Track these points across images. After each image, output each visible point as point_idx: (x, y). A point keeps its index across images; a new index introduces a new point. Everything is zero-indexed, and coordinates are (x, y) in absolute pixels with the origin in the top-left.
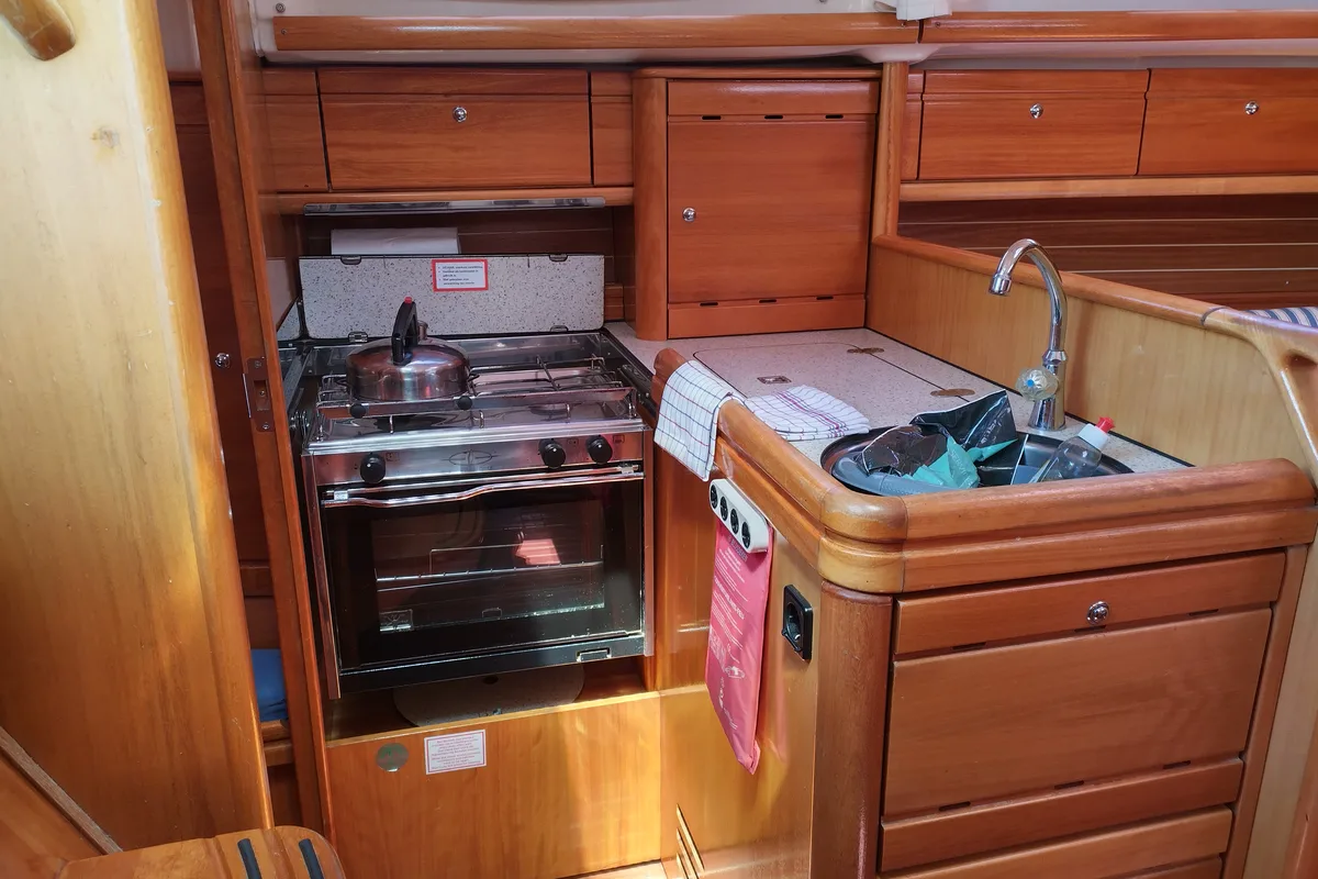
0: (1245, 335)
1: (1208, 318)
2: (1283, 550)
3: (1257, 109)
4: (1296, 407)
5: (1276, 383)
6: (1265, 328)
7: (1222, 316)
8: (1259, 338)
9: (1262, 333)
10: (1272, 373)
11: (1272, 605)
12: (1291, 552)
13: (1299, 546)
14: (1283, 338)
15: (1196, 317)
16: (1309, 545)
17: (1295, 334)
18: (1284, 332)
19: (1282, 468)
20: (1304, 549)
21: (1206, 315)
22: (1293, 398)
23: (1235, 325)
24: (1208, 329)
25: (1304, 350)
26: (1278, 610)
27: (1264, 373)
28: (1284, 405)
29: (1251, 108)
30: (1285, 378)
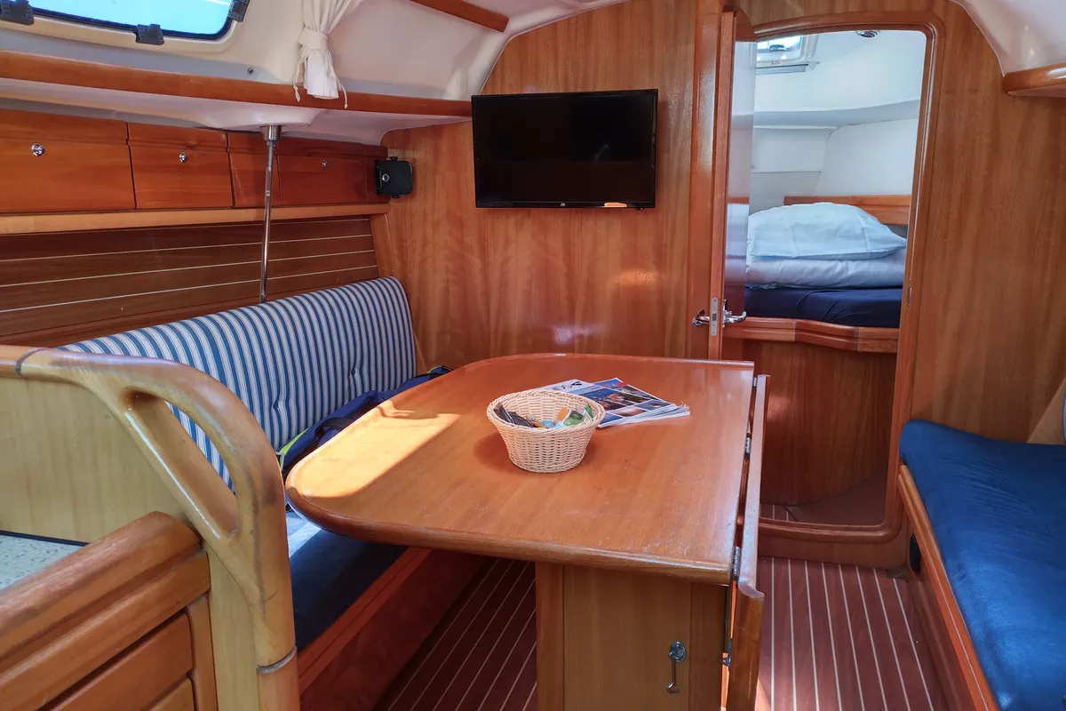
0: (73, 379)
1: (23, 365)
2: (184, 611)
3: (43, 151)
4: (151, 448)
5: (124, 428)
6: (93, 367)
7: (39, 360)
8: (90, 380)
9: (91, 373)
10: (116, 417)
11: (189, 675)
12: (193, 610)
13: (197, 599)
14: (115, 375)
15: (9, 367)
16: (208, 593)
17: (128, 368)
18: (117, 367)
19: (157, 525)
20: (204, 599)
21: (20, 361)
22: (146, 440)
23: (58, 368)
24: (29, 378)
25: (142, 385)
26: (197, 677)
27: (107, 417)
28: (139, 449)
29: (36, 149)
30: (130, 418)
